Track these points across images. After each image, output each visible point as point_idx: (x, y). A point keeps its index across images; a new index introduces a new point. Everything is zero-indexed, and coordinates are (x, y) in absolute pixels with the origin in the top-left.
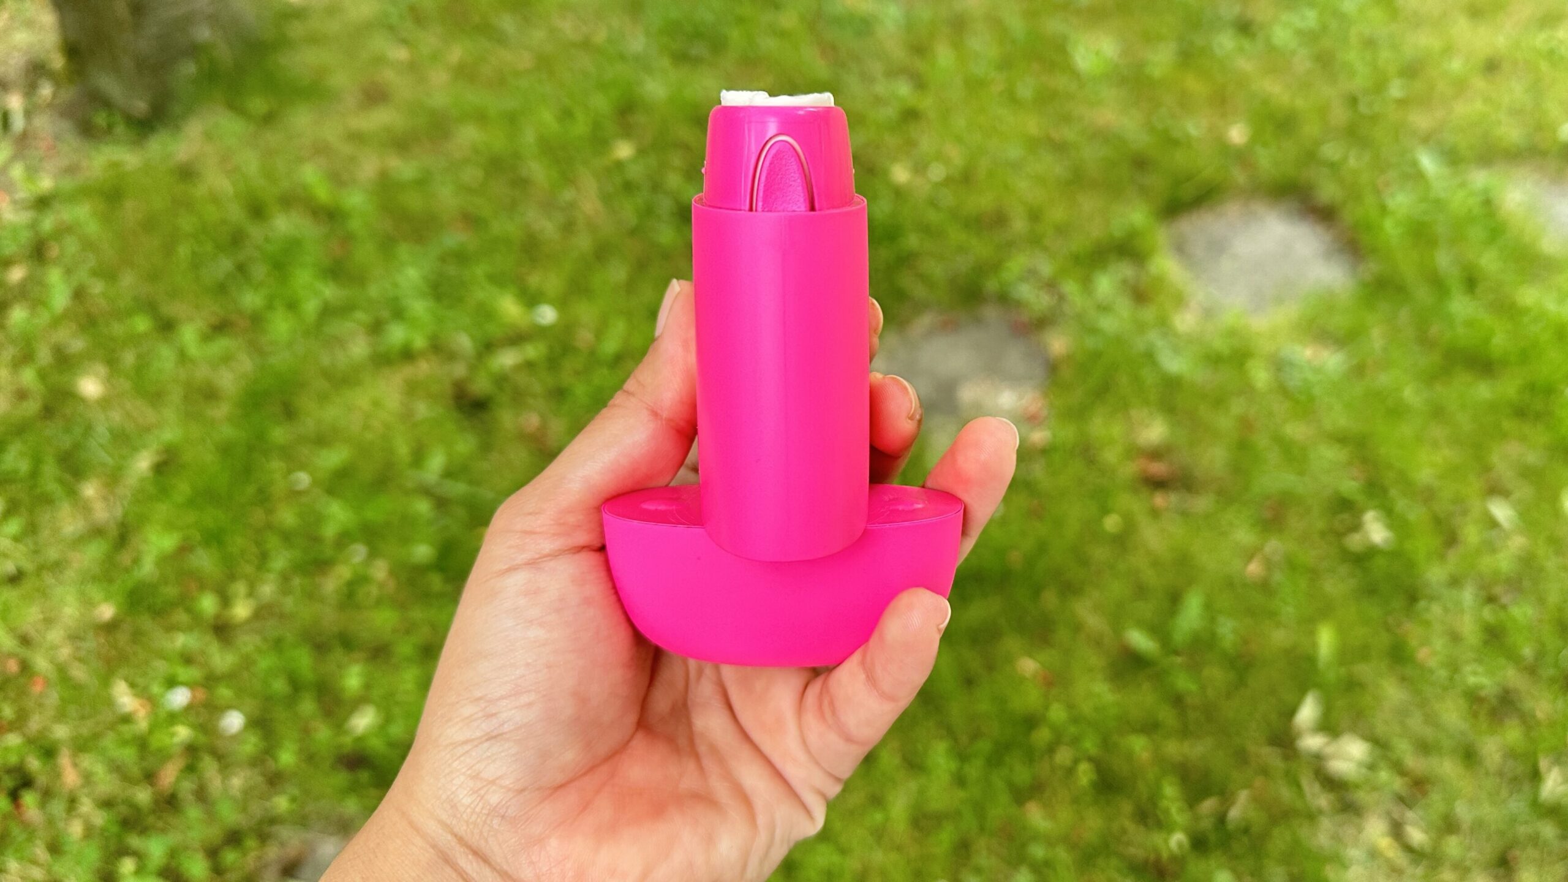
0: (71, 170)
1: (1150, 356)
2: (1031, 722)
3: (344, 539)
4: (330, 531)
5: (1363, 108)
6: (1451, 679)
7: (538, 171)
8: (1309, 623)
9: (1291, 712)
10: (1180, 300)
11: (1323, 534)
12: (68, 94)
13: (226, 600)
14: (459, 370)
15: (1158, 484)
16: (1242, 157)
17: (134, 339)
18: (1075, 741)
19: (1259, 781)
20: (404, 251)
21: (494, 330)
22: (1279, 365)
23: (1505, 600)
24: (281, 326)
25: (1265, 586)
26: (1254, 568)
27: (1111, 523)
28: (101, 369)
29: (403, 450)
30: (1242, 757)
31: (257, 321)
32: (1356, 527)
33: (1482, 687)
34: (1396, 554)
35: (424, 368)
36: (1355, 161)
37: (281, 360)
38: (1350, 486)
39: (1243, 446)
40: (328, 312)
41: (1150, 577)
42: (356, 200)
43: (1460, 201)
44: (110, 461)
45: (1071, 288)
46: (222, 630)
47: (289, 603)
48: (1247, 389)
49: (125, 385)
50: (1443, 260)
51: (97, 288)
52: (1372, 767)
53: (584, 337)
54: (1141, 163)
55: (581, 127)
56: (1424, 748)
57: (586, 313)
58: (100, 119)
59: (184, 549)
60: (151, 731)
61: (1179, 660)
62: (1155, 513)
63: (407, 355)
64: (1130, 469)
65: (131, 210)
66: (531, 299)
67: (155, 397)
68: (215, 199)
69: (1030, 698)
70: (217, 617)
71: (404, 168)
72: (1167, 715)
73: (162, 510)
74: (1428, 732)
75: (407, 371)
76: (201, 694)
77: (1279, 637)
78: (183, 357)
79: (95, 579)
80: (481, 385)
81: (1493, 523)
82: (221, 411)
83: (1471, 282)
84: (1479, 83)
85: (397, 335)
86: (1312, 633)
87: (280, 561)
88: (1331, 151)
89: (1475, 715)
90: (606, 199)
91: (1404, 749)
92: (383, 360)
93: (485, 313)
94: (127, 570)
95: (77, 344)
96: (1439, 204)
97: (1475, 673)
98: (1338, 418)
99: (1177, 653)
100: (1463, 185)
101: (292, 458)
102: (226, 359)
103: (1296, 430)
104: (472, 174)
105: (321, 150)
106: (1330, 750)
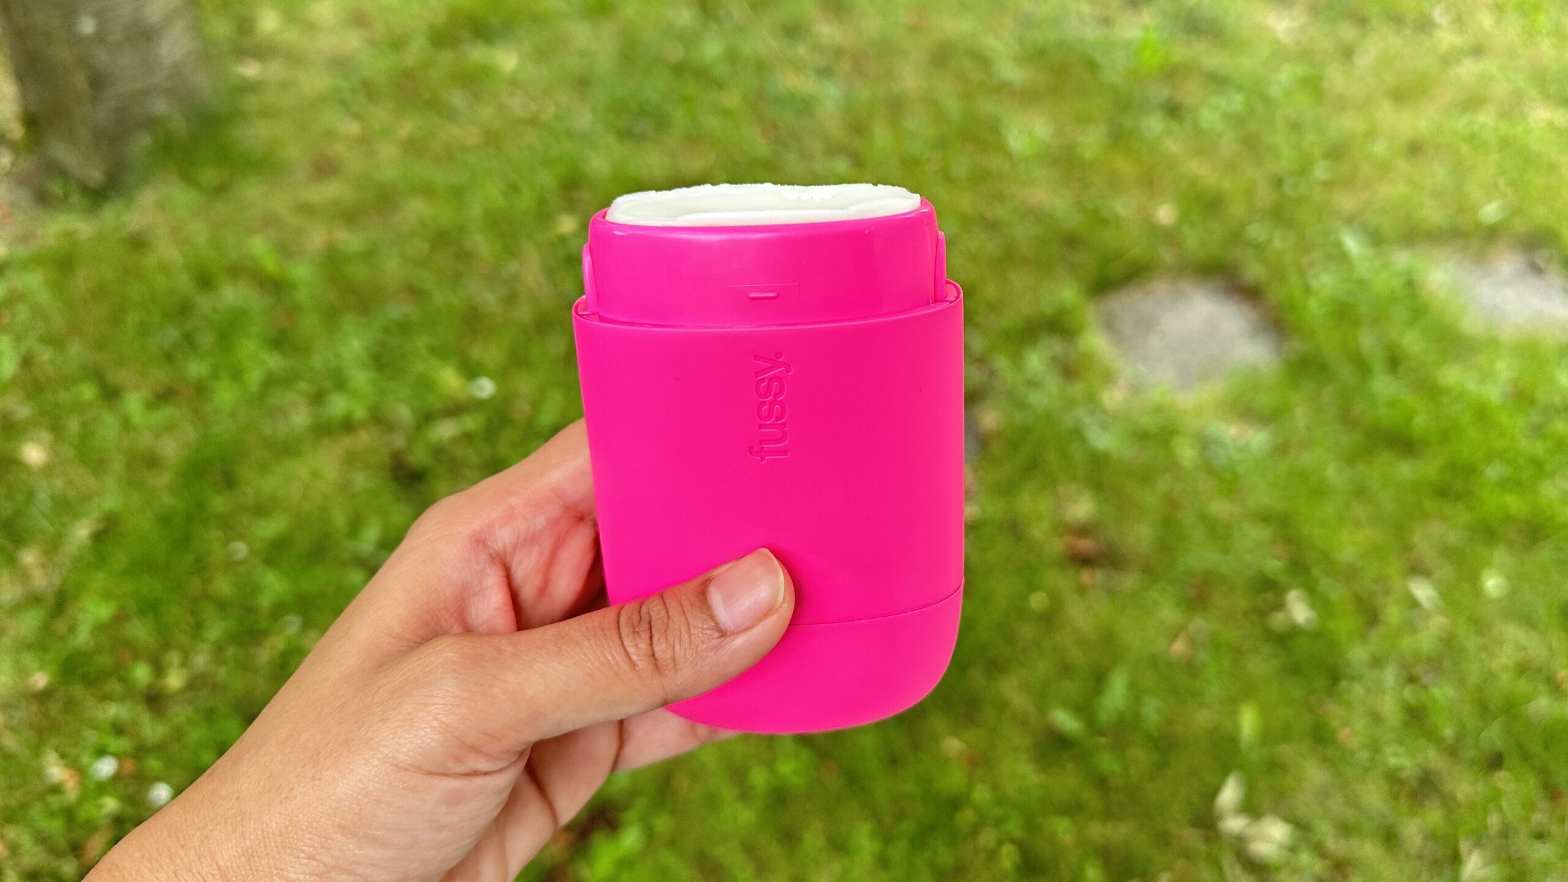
0: (25, 238)
1: (1078, 433)
2: (956, 803)
3: (279, 610)
4: (265, 601)
5: (1288, 190)
6: (1372, 760)
7: (482, 244)
8: (1232, 703)
9: (1215, 792)
10: (1108, 377)
11: (1246, 613)
12: (27, 163)
13: (159, 669)
14: (399, 441)
15: (1085, 561)
16: (1170, 236)
17: (79, 407)
18: (999, 823)
19: (1180, 864)
20: (348, 322)
21: (433, 402)
22: (1205, 443)
23: (1425, 680)
24: (225, 395)
25: (1191, 667)
26: (1179, 647)
27: (1037, 601)
28: (46, 436)
29: (340, 519)
30: (1164, 839)
31: (201, 390)
32: (1279, 606)
33: (1401, 769)
34: (1318, 634)
35: (364, 438)
36: (1280, 242)
37: (223, 428)
38: (1274, 566)
39: (1169, 523)
40: (271, 382)
41: (1076, 655)
42: (302, 272)
43: (1384, 282)
44: (50, 528)
45: (1002, 363)
46: (154, 700)
47: (222, 673)
48: (1173, 466)
49: (69, 451)
50: (1367, 341)
51: (45, 356)
52: (1293, 849)
53: (521, 408)
54: (1071, 241)
55: (525, 202)
56: (1346, 829)
57: (525, 385)
58: (56, 188)
59: (120, 618)
60: (80, 801)
61: (1103, 740)
62: (1082, 590)
63: (348, 426)
64: (1056, 546)
65: (82, 280)
66: (471, 372)
67: (97, 465)
68: (164, 269)
69: (954, 779)
70: (150, 686)
71: (351, 241)
72: (1091, 797)
73: (99, 580)
74: (1349, 814)
75: (346, 442)
76: (130, 766)
77: (1202, 718)
78: (126, 424)
79: (29, 647)
80: (419, 457)
81: (1414, 604)
82: (162, 480)
83: (1394, 361)
84: (1402, 165)
85: (338, 405)
86: (1234, 714)
87: (215, 631)
88: (1256, 231)
89: (1395, 797)
90: (549, 272)
91: (1325, 832)
92: (323, 431)
93: (425, 384)
94: (62, 639)
95: (23, 411)
96: (1361, 283)
97: (1396, 754)
98: (1263, 496)
99: (1101, 733)
100: (1386, 266)
101: (229, 527)
102: (170, 428)
103: (1220, 508)
104: (421, 246)
105: (270, 221)
106: (1251, 832)
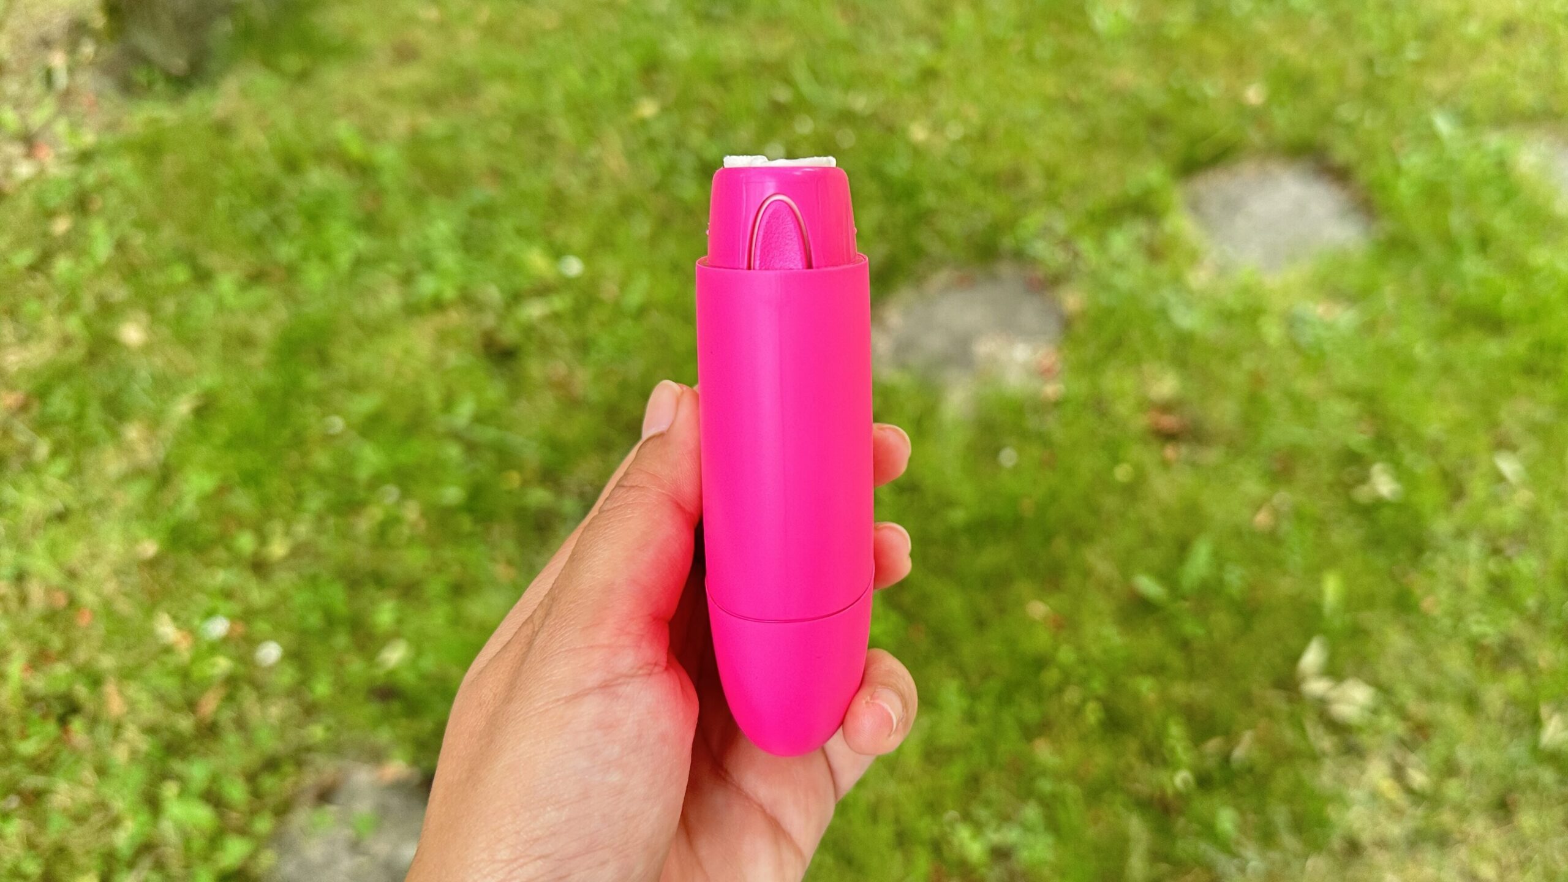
0: (112, 126)
1: (1163, 313)
2: (1040, 663)
3: (376, 482)
4: (363, 473)
5: (1379, 70)
6: (1455, 627)
7: (564, 128)
8: (1315, 572)
9: (1295, 658)
10: (1194, 258)
11: (1331, 486)
12: (110, 51)
13: (263, 539)
14: (489, 320)
15: (1168, 437)
16: (1258, 117)
17: (173, 289)
18: (1083, 682)
19: (1263, 723)
20: (435, 204)
21: (522, 283)
22: (1292, 322)
23: (1509, 552)
24: (315, 276)
25: (1273, 537)
26: (1262, 519)
27: (1122, 473)
28: (143, 317)
29: (433, 396)
30: (1247, 701)
31: (291, 271)
32: (1364, 479)
33: (1485, 636)
34: (1400, 506)
35: (455, 317)
36: (1371, 122)
37: (315, 309)
38: (1359, 439)
39: (1254, 400)
40: (360, 263)
41: (1158, 525)
42: (387, 155)
43: (1474, 163)
44: (151, 404)
45: (1086, 245)
46: (259, 567)
47: (324, 543)
48: (1259, 345)
49: (165, 332)
50: (1456, 221)
51: (138, 239)
52: (1375, 712)
53: (609, 290)
54: (1157, 123)
55: (606, 86)
56: (1427, 694)
57: (611, 266)
58: (140, 76)
59: (223, 490)
60: (194, 661)
61: (1187, 604)
62: (1166, 465)
63: (438, 305)
64: (1141, 422)
65: (170, 166)
66: (557, 253)
67: (193, 343)
68: (251, 153)
69: (1041, 640)
70: (255, 554)
71: (434, 125)
72: (1174, 659)
73: (203, 452)
74: (1432, 679)
75: (437, 321)
76: (240, 629)
77: (1285, 585)
78: (221, 306)
79: (139, 517)
80: (509, 335)
81: (1500, 478)
82: (257, 358)
83: (1484, 243)
84: (1496, 46)
85: (427, 285)
86: (1318, 582)
87: (315, 502)
88: (1346, 112)
89: (1478, 663)
90: (631, 155)
91: (1407, 696)
92: (413, 310)
93: (512, 265)
94: (170, 510)
95: (119, 293)
96: (1452, 165)
97: (1478, 622)
98: (1348, 373)
99: (1184, 598)
100: (1477, 146)
101: (326, 403)
102: (263, 308)
103: (1307, 385)
104: (501, 131)
105: (353, 106)
106: (1334, 694)
